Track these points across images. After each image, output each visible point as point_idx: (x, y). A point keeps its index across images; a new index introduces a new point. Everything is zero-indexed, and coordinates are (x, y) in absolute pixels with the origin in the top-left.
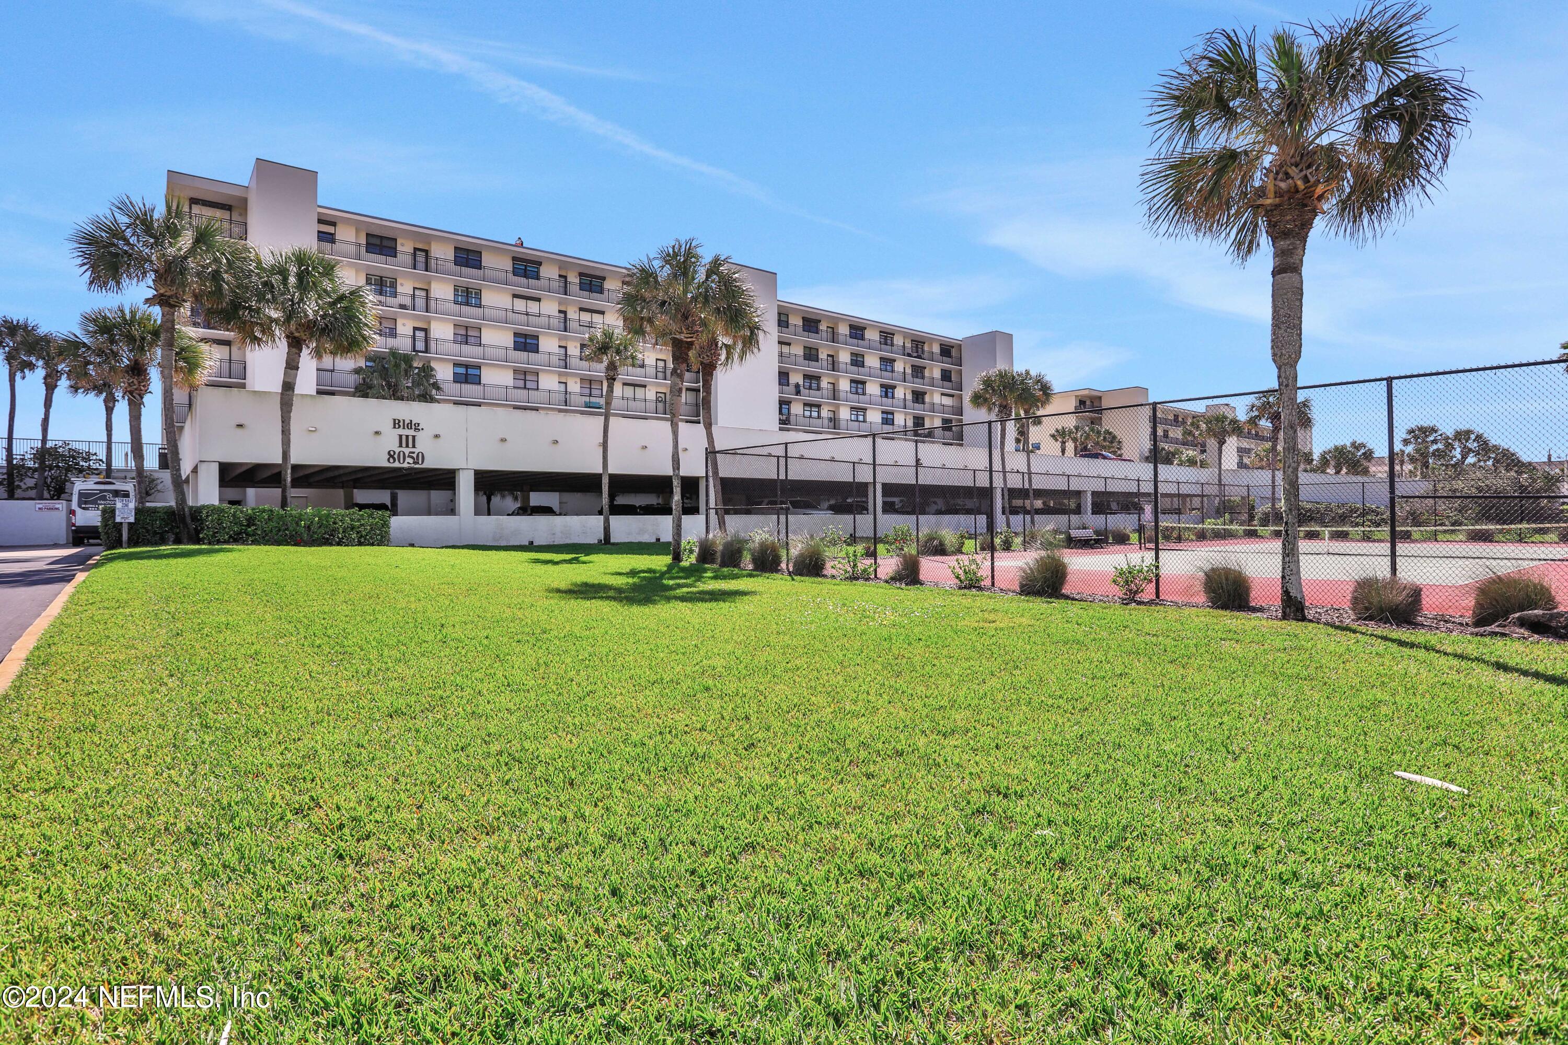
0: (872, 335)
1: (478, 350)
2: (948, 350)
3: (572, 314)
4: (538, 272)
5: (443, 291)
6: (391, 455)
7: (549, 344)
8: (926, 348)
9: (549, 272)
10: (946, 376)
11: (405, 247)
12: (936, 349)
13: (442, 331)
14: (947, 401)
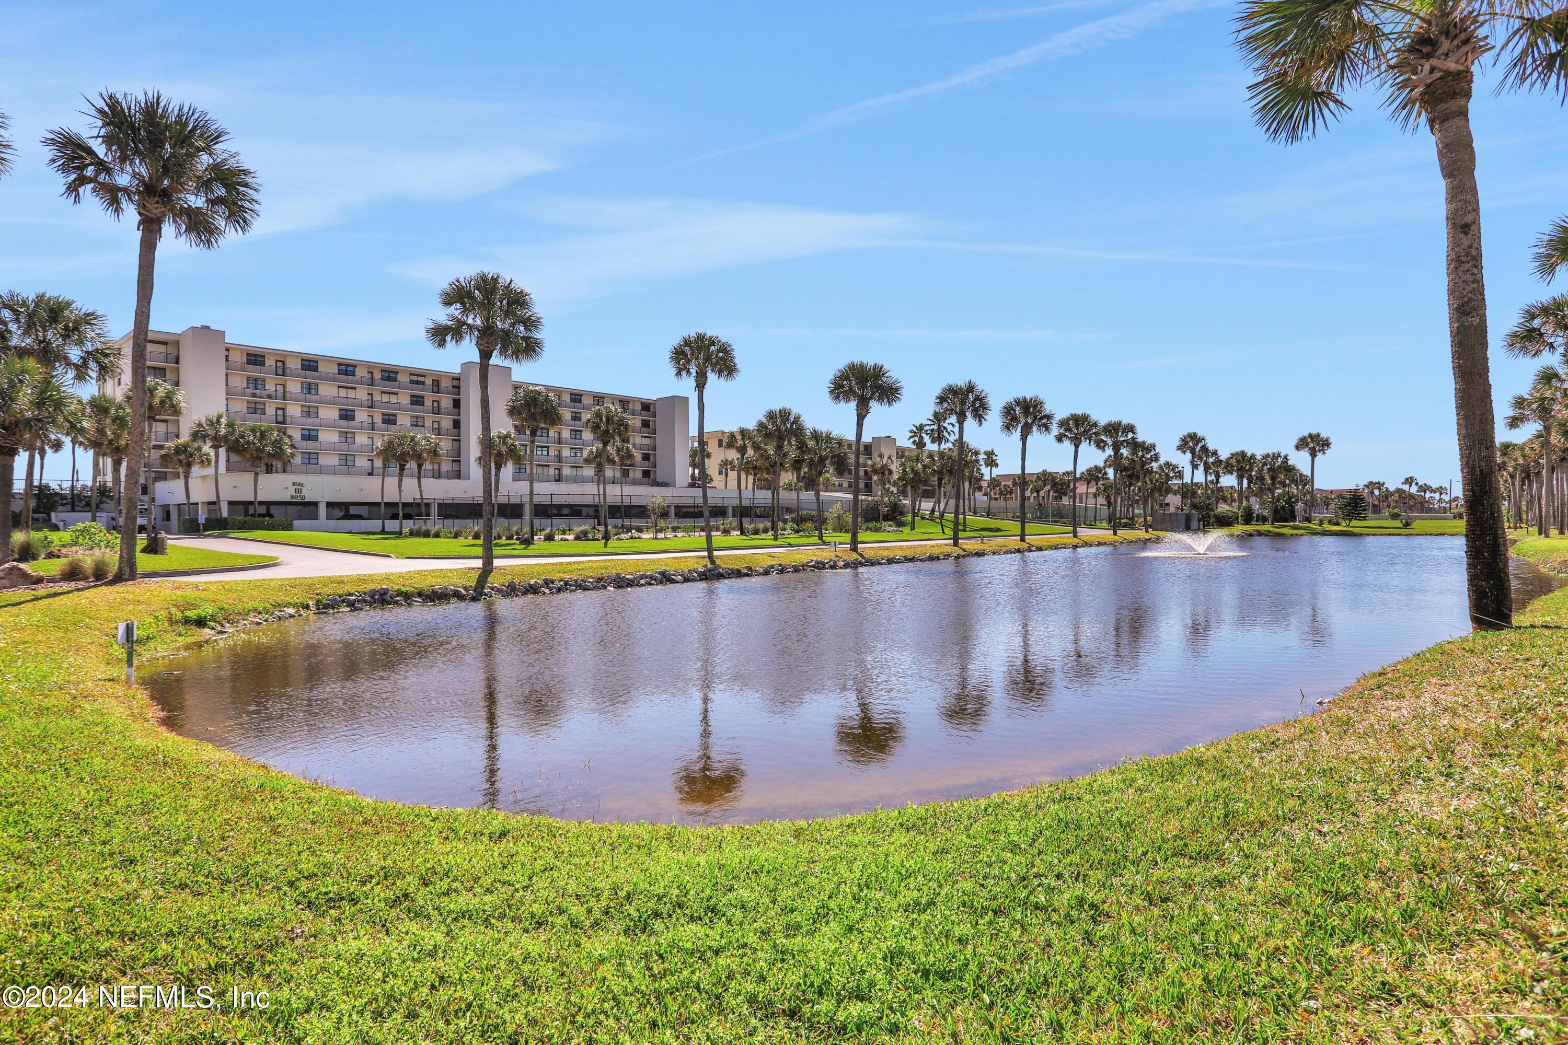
0: (587, 401)
1: (317, 421)
2: (646, 406)
3: (377, 398)
4: (354, 372)
5: (294, 387)
6: (292, 497)
7: (362, 416)
8: (631, 407)
9: (361, 373)
10: (646, 424)
11: (270, 362)
12: (638, 407)
13: (294, 411)
14: (646, 441)
